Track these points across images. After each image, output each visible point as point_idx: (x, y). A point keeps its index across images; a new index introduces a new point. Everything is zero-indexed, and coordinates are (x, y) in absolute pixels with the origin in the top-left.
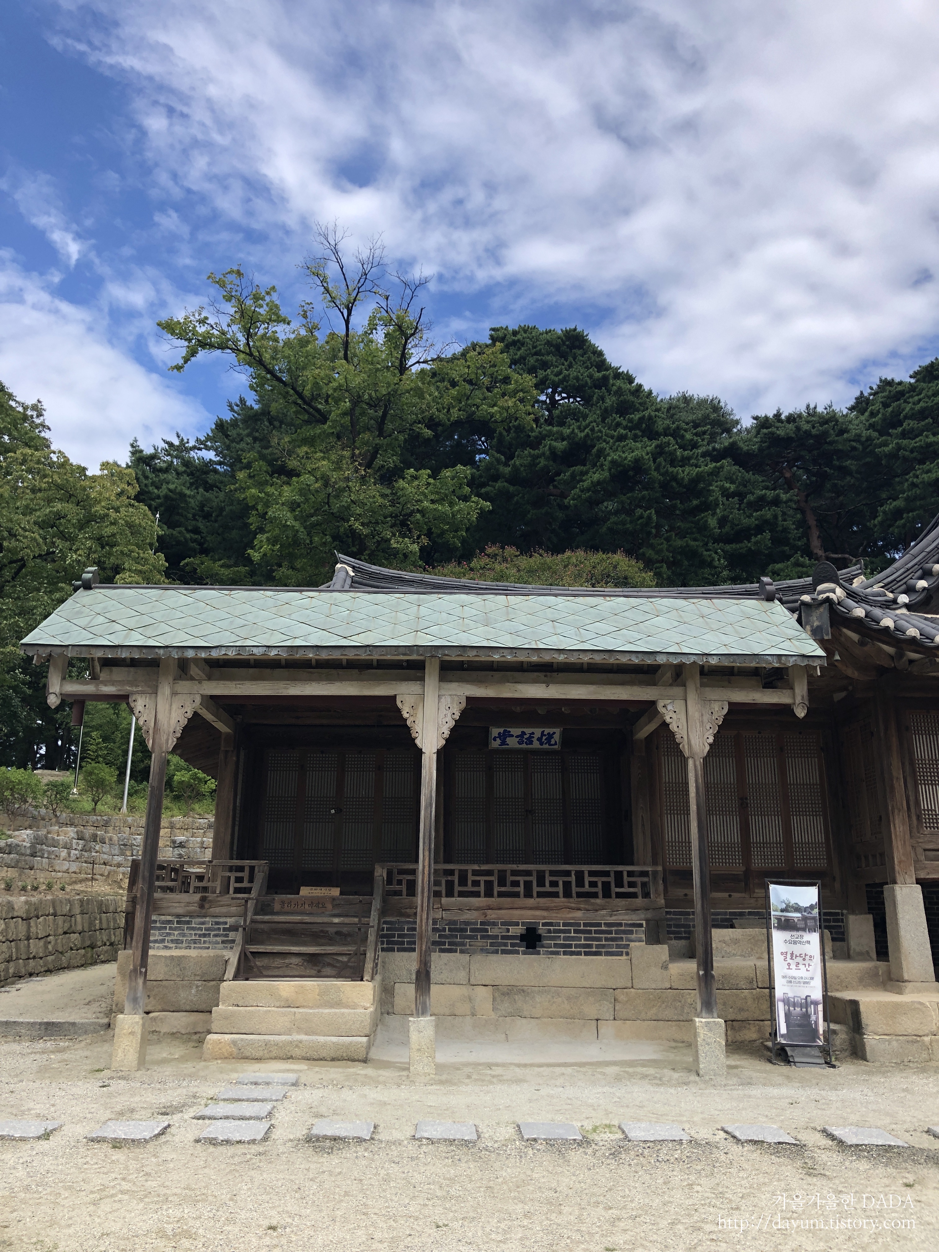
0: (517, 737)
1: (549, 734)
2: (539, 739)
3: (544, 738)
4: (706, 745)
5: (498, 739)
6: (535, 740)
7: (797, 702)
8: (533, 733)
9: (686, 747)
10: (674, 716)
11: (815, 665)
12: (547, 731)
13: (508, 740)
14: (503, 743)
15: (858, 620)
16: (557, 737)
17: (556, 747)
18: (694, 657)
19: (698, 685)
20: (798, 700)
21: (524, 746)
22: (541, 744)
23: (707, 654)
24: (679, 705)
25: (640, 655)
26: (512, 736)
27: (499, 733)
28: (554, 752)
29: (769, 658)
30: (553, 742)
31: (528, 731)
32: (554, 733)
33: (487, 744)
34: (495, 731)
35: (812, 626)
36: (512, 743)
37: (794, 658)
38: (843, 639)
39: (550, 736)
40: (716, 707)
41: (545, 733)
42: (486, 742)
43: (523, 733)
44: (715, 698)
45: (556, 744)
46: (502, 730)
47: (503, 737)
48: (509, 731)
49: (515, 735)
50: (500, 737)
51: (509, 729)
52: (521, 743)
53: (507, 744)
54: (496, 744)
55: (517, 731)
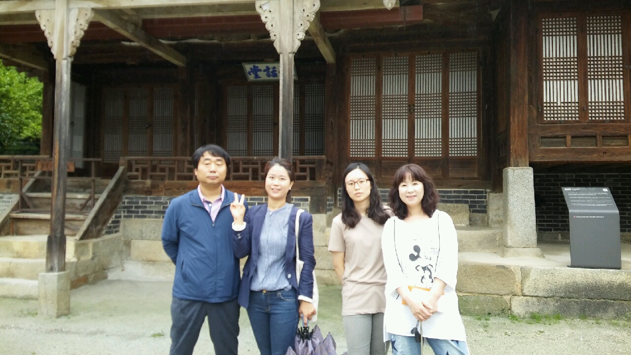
0: (264, 71)
4: (297, 41)
5: (252, 73)
6: (277, 73)
9: (278, 43)
10: (269, 15)
13: (259, 73)
14: (257, 76)
21: (271, 78)
26: (260, 70)
27: (251, 69)
31: (271, 66)
33: (246, 78)
34: (248, 67)
36: (262, 76)
40: (308, 4)
42: (244, 77)
46: (252, 66)
47: (255, 70)
48: (257, 67)
49: (263, 69)
50: (252, 71)
51: (256, 65)
52: (268, 75)
53: (260, 78)
54: (252, 77)
55: (262, 66)
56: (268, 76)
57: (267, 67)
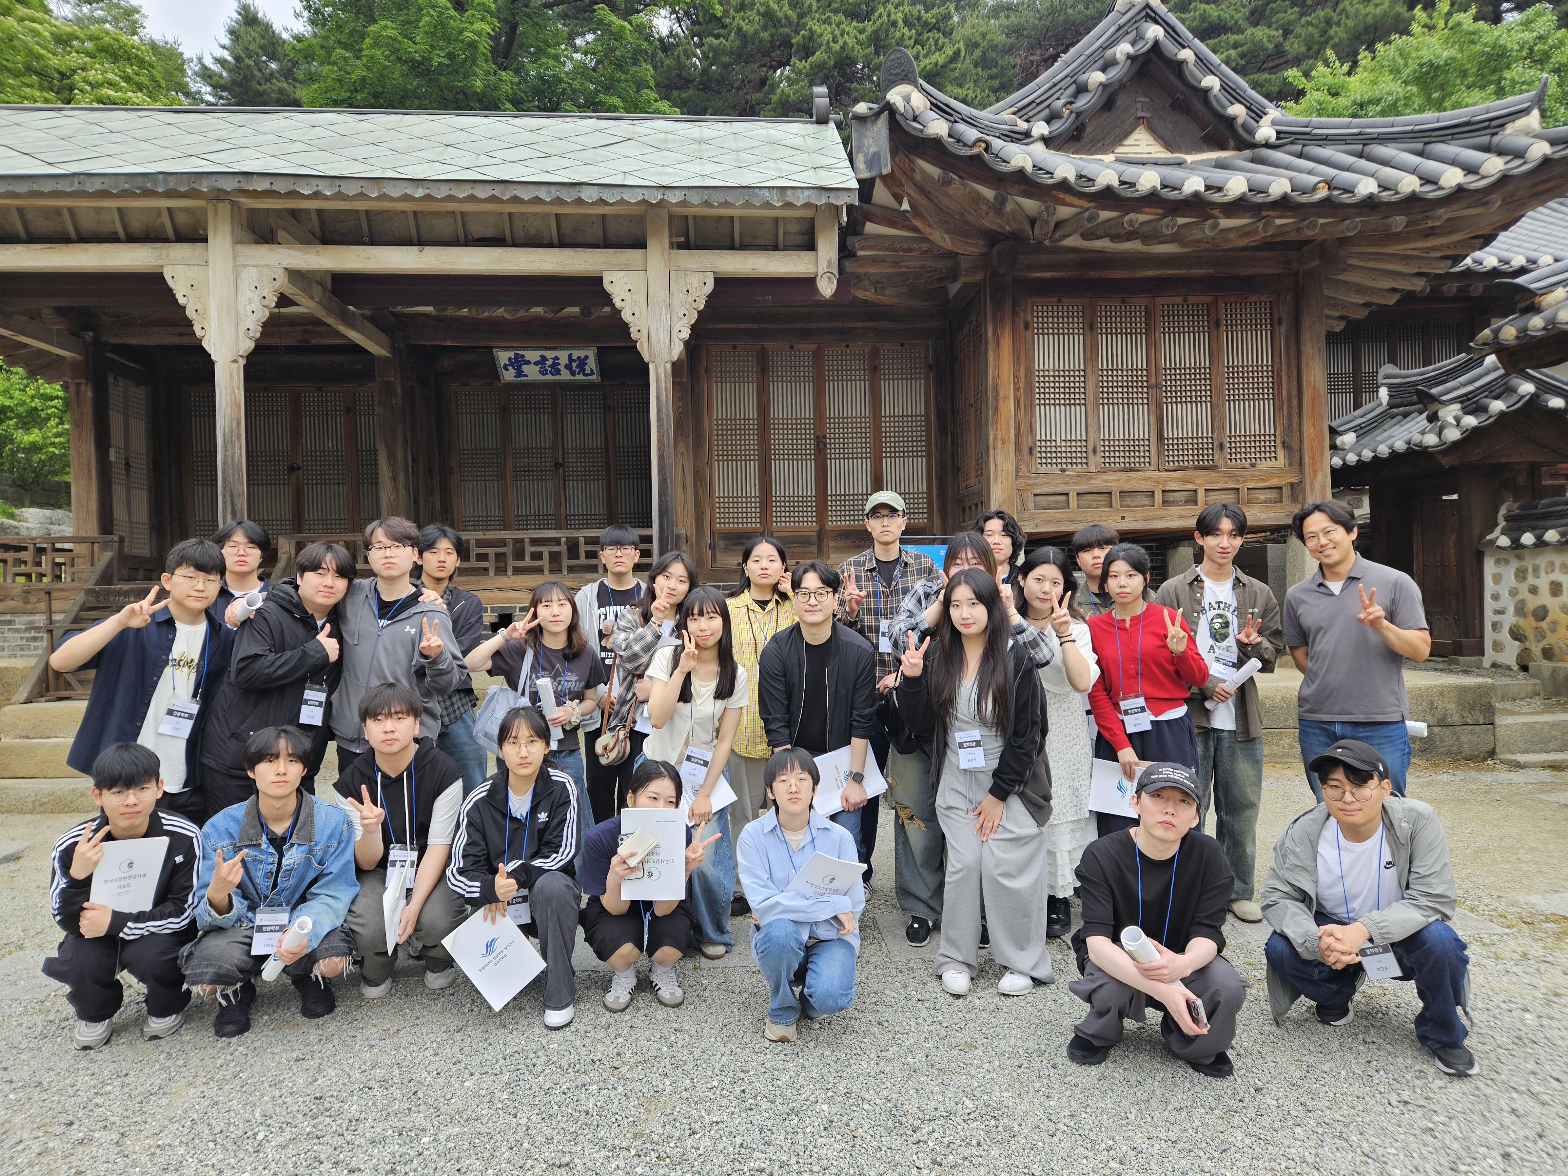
0: (536, 363)
1: (579, 358)
2: (568, 367)
3: (574, 365)
4: (677, 341)
5: (510, 368)
6: (562, 367)
7: (821, 272)
8: (557, 358)
9: (646, 345)
10: (628, 297)
11: (839, 203)
12: (576, 354)
13: (525, 368)
14: (520, 373)
15: (937, 141)
16: (592, 364)
17: (594, 377)
18: (644, 191)
19: (667, 246)
20: (822, 267)
21: (549, 377)
22: (573, 373)
23: (664, 187)
24: (635, 279)
25: (553, 189)
26: (528, 363)
27: (510, 359)
28: (591, 386)
29: (766, 193)
30: (588, 371)
31: (550, 354)
32: (587, 357)
33: (497, 376)
34: (503, 357)
35: (866, 155)
36: (532, 373)
37: (807, 193)
38: (918, 177)
39: (582, 362)
40: (694, 281)
41: (574, 357)
42: (493, 373)
43: (544, 359)
44: (694, 267)
45: (592, 373)
46: (511, 354)
47: (518, 363)
48: (523, 356)
49: (533, 361)
50: (512, 364)
51: (521, 353)
52: (543, 372)
53: (526, 376)
54: (509, 376)
55: (533, 355)
56: (543, 374)
57: (542, 356)
